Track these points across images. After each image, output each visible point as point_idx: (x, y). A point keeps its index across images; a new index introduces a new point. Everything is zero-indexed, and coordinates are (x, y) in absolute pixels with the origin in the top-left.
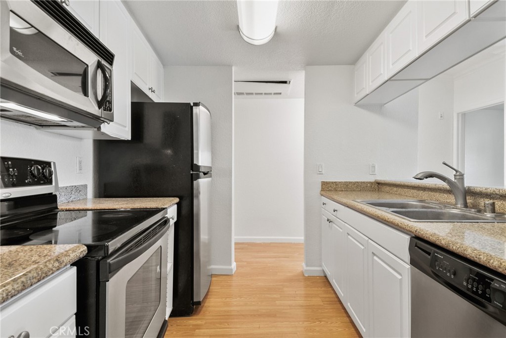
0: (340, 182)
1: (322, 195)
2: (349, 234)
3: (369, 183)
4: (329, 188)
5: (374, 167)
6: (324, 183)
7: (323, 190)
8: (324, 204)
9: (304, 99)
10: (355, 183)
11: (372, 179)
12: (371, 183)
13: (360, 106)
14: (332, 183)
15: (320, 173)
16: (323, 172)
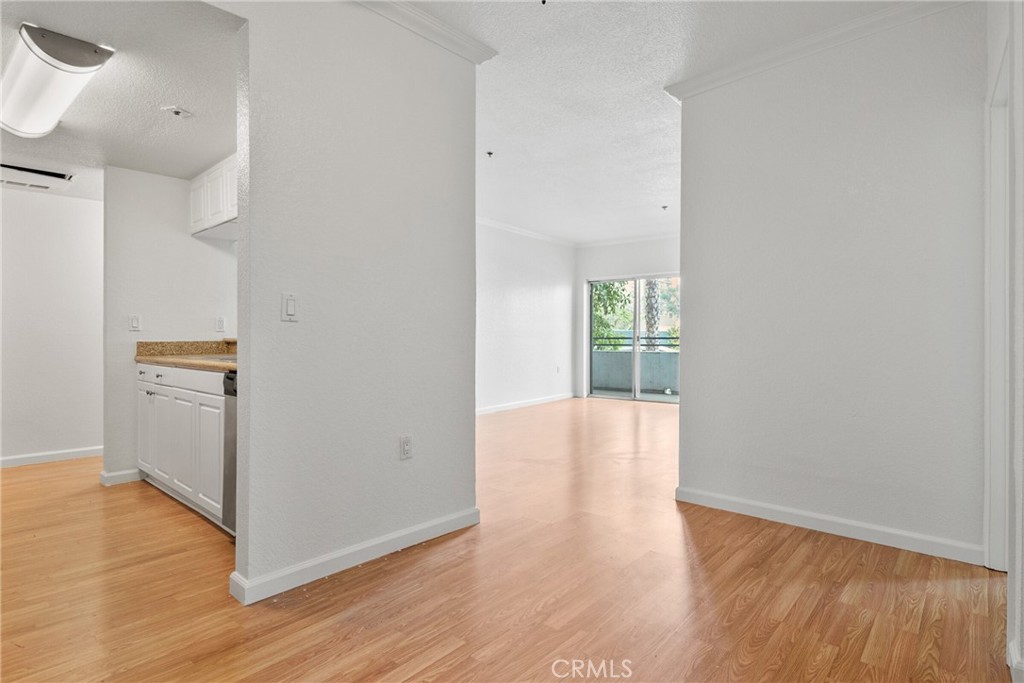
0: (169, 343)
1: (138, 362)
2: (176, 398)
3: (215, 342)
4: (149, 352)
5: (221, 321)
6: (141, 345)
7: (139, 353)
8: (141, 373)
9: (102, 203)
10: (193, 344)
11: (219, 338)
12: (218, 343)
13: (201, 239)
14: (156, 343)
15: (135, 330)
16: (140, 328)
